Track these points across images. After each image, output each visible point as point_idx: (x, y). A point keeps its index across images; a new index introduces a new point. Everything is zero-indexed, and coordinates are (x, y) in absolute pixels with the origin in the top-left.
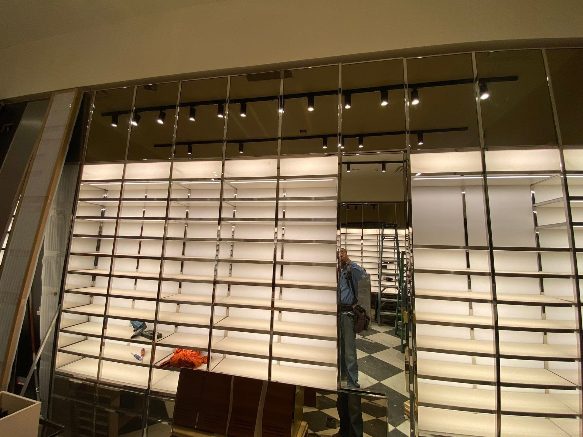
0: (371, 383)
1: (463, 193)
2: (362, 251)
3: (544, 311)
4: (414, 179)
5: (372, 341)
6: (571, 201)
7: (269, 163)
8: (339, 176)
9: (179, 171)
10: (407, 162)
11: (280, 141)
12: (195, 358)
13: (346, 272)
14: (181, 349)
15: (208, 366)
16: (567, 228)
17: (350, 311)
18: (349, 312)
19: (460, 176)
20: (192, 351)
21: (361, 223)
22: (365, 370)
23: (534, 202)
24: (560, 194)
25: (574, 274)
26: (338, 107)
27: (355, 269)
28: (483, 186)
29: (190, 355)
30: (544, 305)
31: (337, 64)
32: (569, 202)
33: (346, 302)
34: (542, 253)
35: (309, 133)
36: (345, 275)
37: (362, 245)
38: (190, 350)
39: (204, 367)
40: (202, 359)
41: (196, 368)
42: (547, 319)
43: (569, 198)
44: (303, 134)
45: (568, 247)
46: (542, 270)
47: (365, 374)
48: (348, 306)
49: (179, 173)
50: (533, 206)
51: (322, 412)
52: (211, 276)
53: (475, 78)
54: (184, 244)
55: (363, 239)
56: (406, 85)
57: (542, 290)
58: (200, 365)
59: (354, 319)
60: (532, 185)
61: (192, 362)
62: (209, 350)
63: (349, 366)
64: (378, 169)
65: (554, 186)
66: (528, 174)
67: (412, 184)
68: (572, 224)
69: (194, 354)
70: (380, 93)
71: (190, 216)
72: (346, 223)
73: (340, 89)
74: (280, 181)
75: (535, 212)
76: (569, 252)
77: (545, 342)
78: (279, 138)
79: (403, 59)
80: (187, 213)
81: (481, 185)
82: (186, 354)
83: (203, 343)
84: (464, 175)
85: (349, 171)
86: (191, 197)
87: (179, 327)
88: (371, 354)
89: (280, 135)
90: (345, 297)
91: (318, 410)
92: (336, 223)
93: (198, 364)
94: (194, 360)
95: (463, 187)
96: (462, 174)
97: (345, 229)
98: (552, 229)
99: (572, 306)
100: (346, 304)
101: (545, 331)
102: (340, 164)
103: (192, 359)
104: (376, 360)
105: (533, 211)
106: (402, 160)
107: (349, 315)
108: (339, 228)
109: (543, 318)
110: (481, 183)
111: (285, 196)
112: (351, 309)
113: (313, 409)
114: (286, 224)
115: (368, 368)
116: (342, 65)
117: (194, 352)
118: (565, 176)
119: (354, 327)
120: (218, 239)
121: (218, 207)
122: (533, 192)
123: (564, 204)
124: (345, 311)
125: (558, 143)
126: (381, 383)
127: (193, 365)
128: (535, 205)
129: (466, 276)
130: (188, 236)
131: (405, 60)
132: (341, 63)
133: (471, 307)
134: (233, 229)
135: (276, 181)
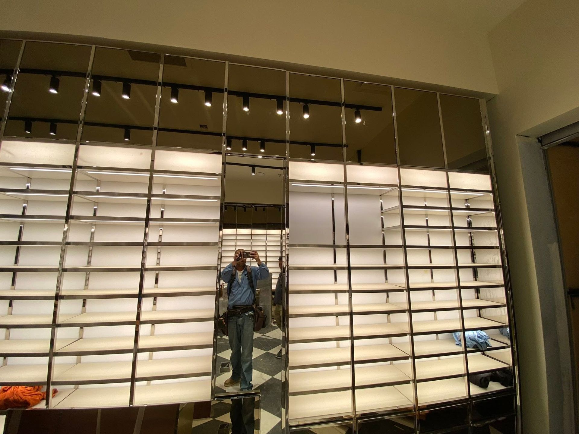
0: (264, 379)
1: (333, 199)
2: (266, 251)
3: (388, 296)
4: (292, 185)
5: (271, 337)
6: (404, 209)
7: (141, 154)
8: (223, 176)
9: (10, 153)
10: (286, 168)
11: (155, 132)
12: (30, 395)
13: (246, 273)
14: (10, 387)
15: (47, 403)
16: (400, 229)
17: (250, 311)
18: (250, 313)
19: (331, 184)
20: (26, 387)
21: (266, 224)
22: (260, 368)
23: (382, 209)
24: (397, 204)
25: (405, 266)
26: (224, 107)
27: (265, 269)
28: (344, 194)
29: (22, 392)
30: (387, 291)
31: (225, 62)
32: (403, 210)
33: (248, 303)
34: (386, 249)
35: (210, 130)
36: (246, 276)
37: (266, 246)
38: (23, 386)
39: (42, 406)
40: (41, 395)
41: (31, 407)
42: (390, 302)
43: (402, 207)
44: (204, 130)
45: (401, 245)
46: (386, 263)
47: (260, 372)
48: (249, 307)
49: (10, 156)
50: (381, 212)
51: (217, 420)
52: (52, 290)
53: (342, 102)
54: (18, 249)
55: (267, 240)
56: (288, 97)
57: (386, 279)
58: (38, 402)
59: (254, 319)
60: (381, 195)
61: (26, 400)
62: (49, 383)
63: (245, 367)
64: (280, 174)
65: (393, 197)
66: (378, 187)
67: (290, 189)
68: (404, 227)
69: (29, 390)
70: (277, 101)
71: (27, 213)
72: (252, 224)
73: (226, 89)
74: (153, 175)
75: (382, 217)
76: (402, 248)
77: (389, 321)
78: (155, 128)
79: (286, 71)
80: (24, 208)
81: (343, 193)
82: (17, 392)
83: (41, 375)
84: (334, 184)
85: (253, 174)
86: (32, 188)
87: (9, 358)
88: (268, 351)
89: (156, 124)
90: (247, 298)
91: (213, 419)
92: (218, 224)
93: (34, 402)
94: (28, 398)
95: (333, 194)
96: (332, 183)
97: (251, 230)
98: (392, 230)
99: (404, 291)
100: (248, 305)
101: (389, 312)
102: (224, 163)
103: (26, 397)
104: (272, 356)
105: (381, 216)
106: (282, 167)
107: (249, 315)
108: (221, 229)
109: (388, 302)
110: (343, 192)
111: (164, 192)
112: (252, 309)
113: (207, 419)
114: (165, 225)
115: (264, 365)
116: (229, 64)
117: (29, 388)
118: (401, 189)
119: (254, 326)
120: (65, 242)
121: (66, 202)
122: (381, 201)
123: (399, 211)
124: (246, 312)
125: (397, 163)
126: (274, 378)
127: (26, 404)
128: (382, 211)
129: (332, 272)
130: (24, 239)
131: (288, 72)
132: (228, 61)
133: (336, 297)
134: (93, 230)
135: (149, 175)
